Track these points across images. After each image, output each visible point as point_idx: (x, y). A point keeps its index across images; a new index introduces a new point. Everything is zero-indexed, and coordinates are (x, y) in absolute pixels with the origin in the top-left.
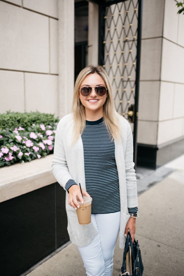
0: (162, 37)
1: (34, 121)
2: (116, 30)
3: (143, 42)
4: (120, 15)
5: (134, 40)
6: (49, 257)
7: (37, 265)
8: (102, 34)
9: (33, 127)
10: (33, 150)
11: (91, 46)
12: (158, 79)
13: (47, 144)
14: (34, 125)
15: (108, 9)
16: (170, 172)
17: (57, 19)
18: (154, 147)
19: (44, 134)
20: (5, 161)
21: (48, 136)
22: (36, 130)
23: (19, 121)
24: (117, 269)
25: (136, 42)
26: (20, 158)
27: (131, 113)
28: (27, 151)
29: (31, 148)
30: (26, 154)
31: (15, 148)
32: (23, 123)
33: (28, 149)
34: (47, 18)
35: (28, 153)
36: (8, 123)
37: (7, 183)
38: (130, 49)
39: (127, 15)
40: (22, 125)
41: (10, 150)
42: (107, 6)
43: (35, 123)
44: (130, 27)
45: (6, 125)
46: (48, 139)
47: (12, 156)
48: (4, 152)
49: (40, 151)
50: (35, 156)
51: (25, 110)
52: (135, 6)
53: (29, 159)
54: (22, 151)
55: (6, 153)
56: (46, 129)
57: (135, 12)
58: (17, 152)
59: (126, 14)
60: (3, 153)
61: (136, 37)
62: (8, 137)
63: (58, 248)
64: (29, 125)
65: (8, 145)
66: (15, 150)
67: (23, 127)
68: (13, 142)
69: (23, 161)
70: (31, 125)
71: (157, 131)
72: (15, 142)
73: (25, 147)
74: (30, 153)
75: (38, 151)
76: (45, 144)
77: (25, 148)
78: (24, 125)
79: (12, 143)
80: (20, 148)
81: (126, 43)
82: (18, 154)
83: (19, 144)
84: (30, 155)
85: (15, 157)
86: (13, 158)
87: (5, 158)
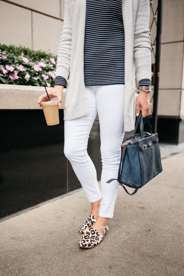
10: (42, 77)
20: (10, 79)
26: (28, 80)
28: (35, 75)
29: (40, 73)
30: (34, 78)
31: (21, 68)
33: (37, 74)
35: (36, 77)
41: (16, 69)
47: (18, 75)
48: (9, 70)
49: (50, 80)
50: (43, 83)
54: (29, 74)
55: (12, 71)
58: (24, 74)
60: (7, 70)
62: (14, 59)
65: (14, 65)
66: (21, 70)
72: (21, 63)
73: (32, 71)
74: (38, 78)
75: (48, 79)
77: (33, 72)
79: (18, 64)
80: (28, 71)
82: (25, 76)
83: (26, 66)
84: (38, 80)
85: (21, 78)
86: (19, 77)
87: (10, 77)
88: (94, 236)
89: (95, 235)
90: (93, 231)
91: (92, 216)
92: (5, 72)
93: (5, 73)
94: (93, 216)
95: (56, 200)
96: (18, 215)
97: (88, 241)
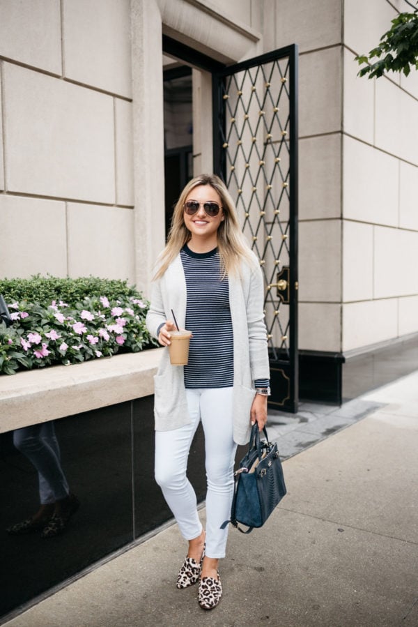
0: (342, 132)
1: (87, 292)
2: (247, 119)
3: (301, 143)
4: (254, 91)
5: (283, 140)
7: (98, 564)
8: (221, 129)
9: (85, 302)
10: (88, 341)
11: (199, 154)
12: (339, 216)
13: (113, 331)
14: (87, 298)
15: (231, 79)
16: (373, 408)
17: (130, 101)
18: (336, 356)
19: (108, 314)
20: (35, 357)
21: (116, 317)
22: (91, 307)
23: (58, 290)
24: (255, 568)
25: (288, 143)
26: (64, 354)
27: (283, 284)
28: (76, 342)
29: (83, 336)
30: (75, 347)
31: (54, 335)
32: (65, 294)
33: (79, 339)
34: (111, 97)
35: (78, 346)
36: (39, 293)
37: (41, 390)
38: (278, 156)
39: (268, 90)
40: (65, 299)
41: (44, 338)
42: (228, 75)
43: (89, 295)
44: (275, 113)
45: (34, 296)
46: (116, 323)
47: (48, 349)
48: (33, 342)
49: (101, 344)
50: (90, 352)
51: (68, 276)
52: (283, 74)
53: (80, 357)
54: (65, 341)
55: (37, 343)
56: (111, 306)
57: (283, 83)
58: (58, 343)
59: (266, 89)
60: (31, 343)
61: (287, 132)
62: (40, 316)
63: (137, 537)
64: (78, 298)
65: (39, 329)
66: (53, 339)
67: (66, 302)
68: (47, 324)
69: (69, 361)
70: (83, 298)
71: (341, 323)
72: (52, 324)
73: (71, 334)
74: (81, 346)
75: (97, 343)
76: (111, 331)
77: (72, 336)
78: (68, 298)
79: (47, 326)
80: (63, 336)
81: (269, 147)
82: (59, 346)
83: (60, 328)
84: (82, 349)
85: (53, 352)
86: (50, 352)
87: (35, 353)
88: (214, 588)
89: (214, 585)
90: (209, 581)
91: (191, 560)
92: (26, 345)
93: (26, 349)
96: (53, 594)
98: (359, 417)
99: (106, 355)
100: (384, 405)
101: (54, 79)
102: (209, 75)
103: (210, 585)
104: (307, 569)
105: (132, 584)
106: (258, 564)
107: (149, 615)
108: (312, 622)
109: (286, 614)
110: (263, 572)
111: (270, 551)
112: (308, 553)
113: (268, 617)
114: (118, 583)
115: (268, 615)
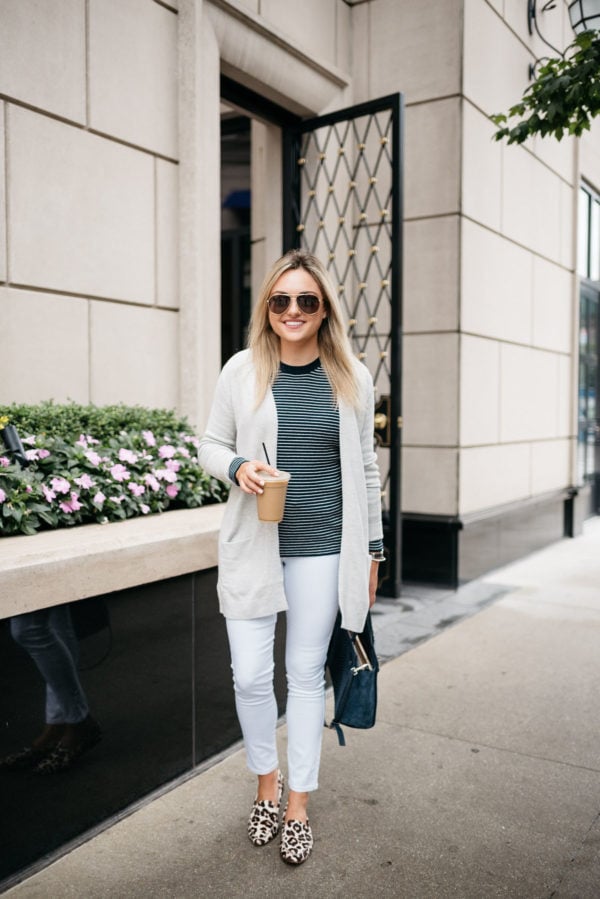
0: (460, 214)
1: (123, 425)
2: (331, 193)
3: (407, 227)
4: (342, 154)
5: (383, 222)
6: (175, 782)
7: (147, 799)
8: (294, 204)
9: (121, 438)
10: (130, 491)
11: (262, 239)
12: (455, 328)
13: (163, 479)
14: (123, 433)
15: (309, 138)
16: (501, 593)
17: (176, 162)
18: (451, 521)
19: (155, 454)
20: (62, 511)
21: (166, 460)
22: (131, 445)
23: (85, 421)
25: (390, 227)
26: (100, 507)
27: (382, 419)
28: (115, 492)
29: (125, 483)
30: (114, 499)
31: (86, 481)
32: (95, 427)
33: (119, 487)
34: (151, 157)
35: (118, 497)
36: (60, 425)
37: (78, 555)
38: (374, 245)
39: (361, 154)
40: (95, 433)
41: (74, 485)
42: (305, 132)
43: (126, 429)
44: (372, 185)
45: (54, 428)
46: (166, 467)
47: (79, 500)
48: (59, 490)
49: (148, 496)
50: (133, 506)
51: (91, 403)
52: (383, 132)
53: (121, 513)
54: (101, 490)
55: (65, 492)
56: (159, 444)
57: (384, 145)
58: (91, 493)
59: (358, 152)
60: (56, 492)
61: (388, 212)
62: (64, 455)
63: (199, 763)
64: (112, 433)
65: (66, 473)
66: (86, 486)
67: (96, 437)
68: (77, 466)
69: (106, 519)
70: (117, 433)
71: (458, 475)
72: (83, 466)
73: (109, 481)
74: (123, 497)
75: (142, 495)
76: (160, 479)
77: (111, 484)
78: (99, 432)
79: (76, 470)
80: (99, 484)
81: (363, 231)
82: (93, 496)
83: (94, 472)
84: (123, 501)
85: (86, 505)
86: (81, 505)
87: (62, 506)
88: (302, 836)
89: (303, 832)
90: (296, 825)
91: (266, 803)
92: (50, 495)
93: (50, 500)
94: (270, 802)
95: (170, 790)
97: (299, 847)
98: (483, 604)
99: (154, 511)
100: (516, 589)
101: (76, 129)
102: (278, 131)
103: (298, 831)
104: (436, 800)
105: (199, 824)
106: (370, 795)
107: (228, 864)
108: (450, 867)
109: (415, 859)
110: (377, 806)
111: (383, 779)
112: (435, 781)
113: (390, 863)
114: (179, 823)
115: (390, 860)
